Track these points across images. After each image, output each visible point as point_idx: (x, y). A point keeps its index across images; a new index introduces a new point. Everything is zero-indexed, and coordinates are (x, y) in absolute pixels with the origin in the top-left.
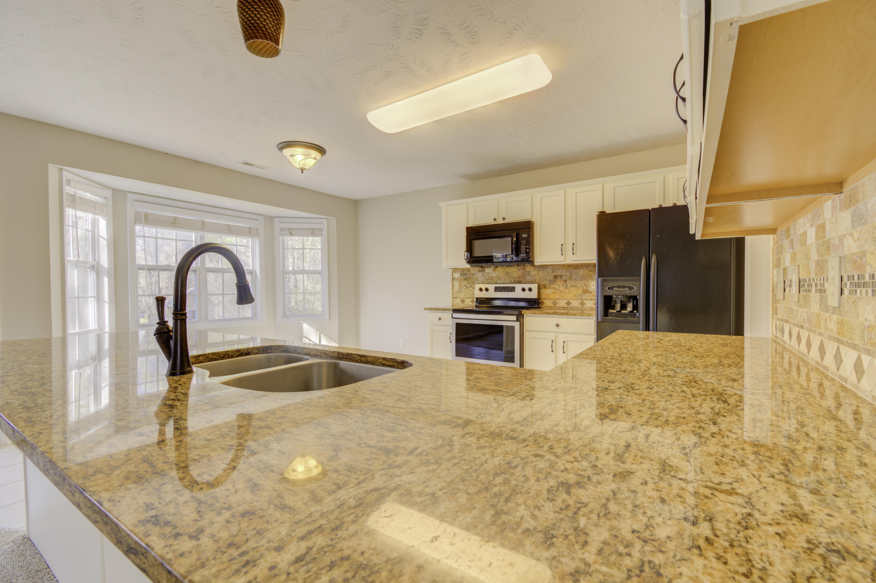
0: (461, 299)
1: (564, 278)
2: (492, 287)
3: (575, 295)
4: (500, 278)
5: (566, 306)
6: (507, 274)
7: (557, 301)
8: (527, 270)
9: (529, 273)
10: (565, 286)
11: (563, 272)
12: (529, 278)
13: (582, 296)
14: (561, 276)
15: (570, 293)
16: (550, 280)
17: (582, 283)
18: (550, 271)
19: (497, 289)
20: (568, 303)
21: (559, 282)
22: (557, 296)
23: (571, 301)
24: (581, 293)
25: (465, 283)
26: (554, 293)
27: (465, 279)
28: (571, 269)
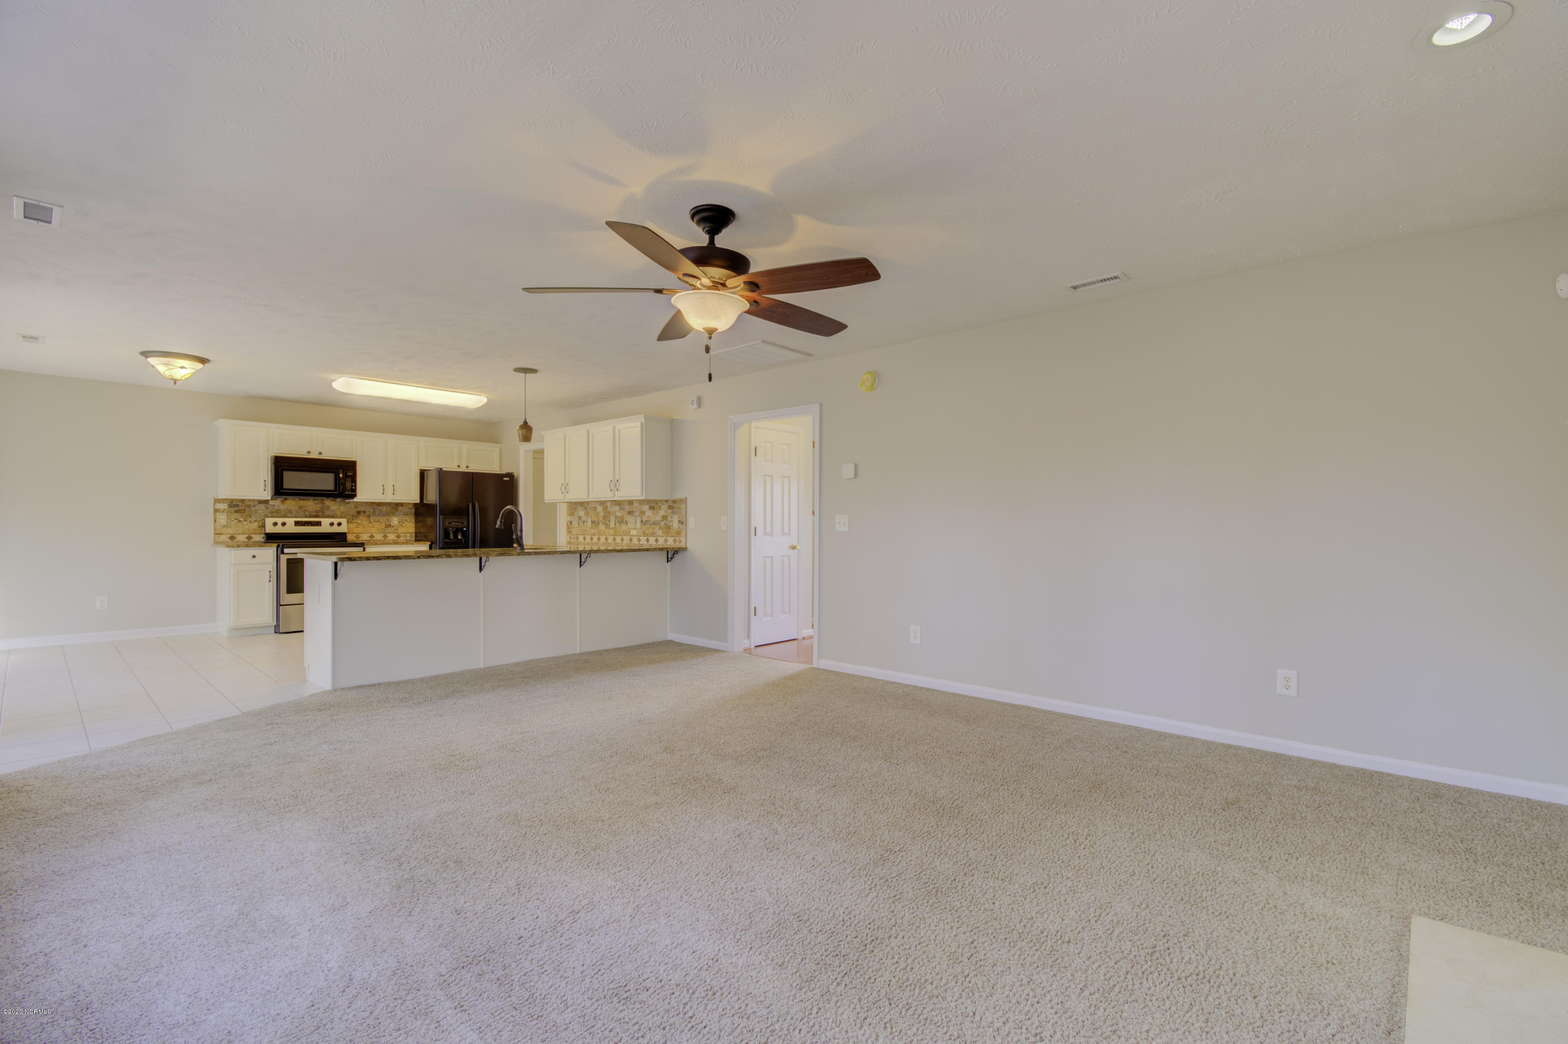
0: (229, 536)
1: (367, 513)
2: (290, 521)
3: (378, 529)
4: (290, 512)
5: (369, 539)
6: (301, 507)
7: (360, 535)
8: (326, 504)
9: (328, 508)
10: (368, 521)
11: (367, 508)
12: (329, 513)
13: (384, 530)
14: (364, 512)
15: (373, 527)
16: (353, 516)
17: (385, 519)
18: (353, 507)
19: (297, 523)
20: (372, 537)
21: (362, 517)
22: (360, 530)
23: (374, 535)
24: (383, 527)
25: (236, 516)
26: (356, 527)
27: (236, 512)
28: (375, 506)
